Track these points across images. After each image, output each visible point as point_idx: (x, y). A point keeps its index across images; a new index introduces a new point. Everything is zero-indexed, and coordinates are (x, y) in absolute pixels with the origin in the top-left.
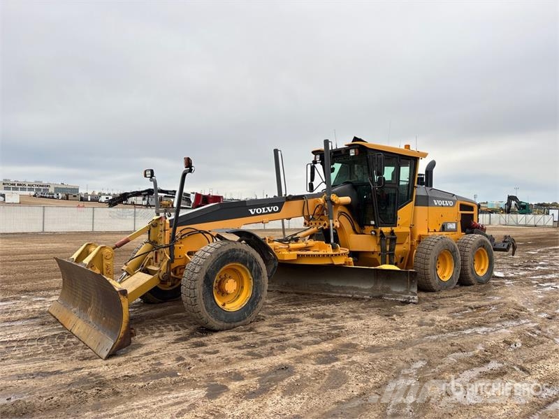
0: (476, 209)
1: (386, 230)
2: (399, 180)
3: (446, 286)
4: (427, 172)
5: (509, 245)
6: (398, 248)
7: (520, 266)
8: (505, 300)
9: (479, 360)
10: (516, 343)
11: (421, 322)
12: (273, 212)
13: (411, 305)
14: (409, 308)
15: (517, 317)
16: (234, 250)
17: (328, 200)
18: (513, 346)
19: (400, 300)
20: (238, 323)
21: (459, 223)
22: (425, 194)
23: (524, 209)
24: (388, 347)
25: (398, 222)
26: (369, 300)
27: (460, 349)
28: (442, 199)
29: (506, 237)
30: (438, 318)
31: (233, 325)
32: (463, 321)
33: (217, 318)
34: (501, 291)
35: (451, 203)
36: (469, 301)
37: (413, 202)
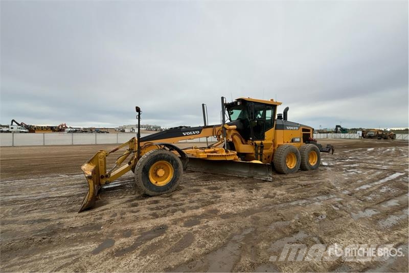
0: (311, 131)
1: (258, 142)
2: (265, 117)
3: (292, 171)
4: (284, 113)
5: (330, 149)
6: (264, 151)
7: (338, 159)
8: (323, 181)
9: (290, 231)
10: (322, 215)
11: (267, 195)
12: (196, 134)
13: (267, 183)
14: (265, 185)
15: (328, 193)
16: (161, 154)
17: (223, 127)
18: (319, 218)
19: (262, 179)
20: (164, 192)
21: (302, 139)
22: (282, 124)
23: (344, 131)
24: (236, 214)
25: (265, 138)
26: (246, 179)
27: (282, 219)
28: (291, 126)
29: (328, 145)
30: (279, 192)
31: (160, 193)
32: (293, 195)
33: (151, 190)
34: (323, 174)
35: (297, 128)
36: (302, 180)
37: (274, 128)
